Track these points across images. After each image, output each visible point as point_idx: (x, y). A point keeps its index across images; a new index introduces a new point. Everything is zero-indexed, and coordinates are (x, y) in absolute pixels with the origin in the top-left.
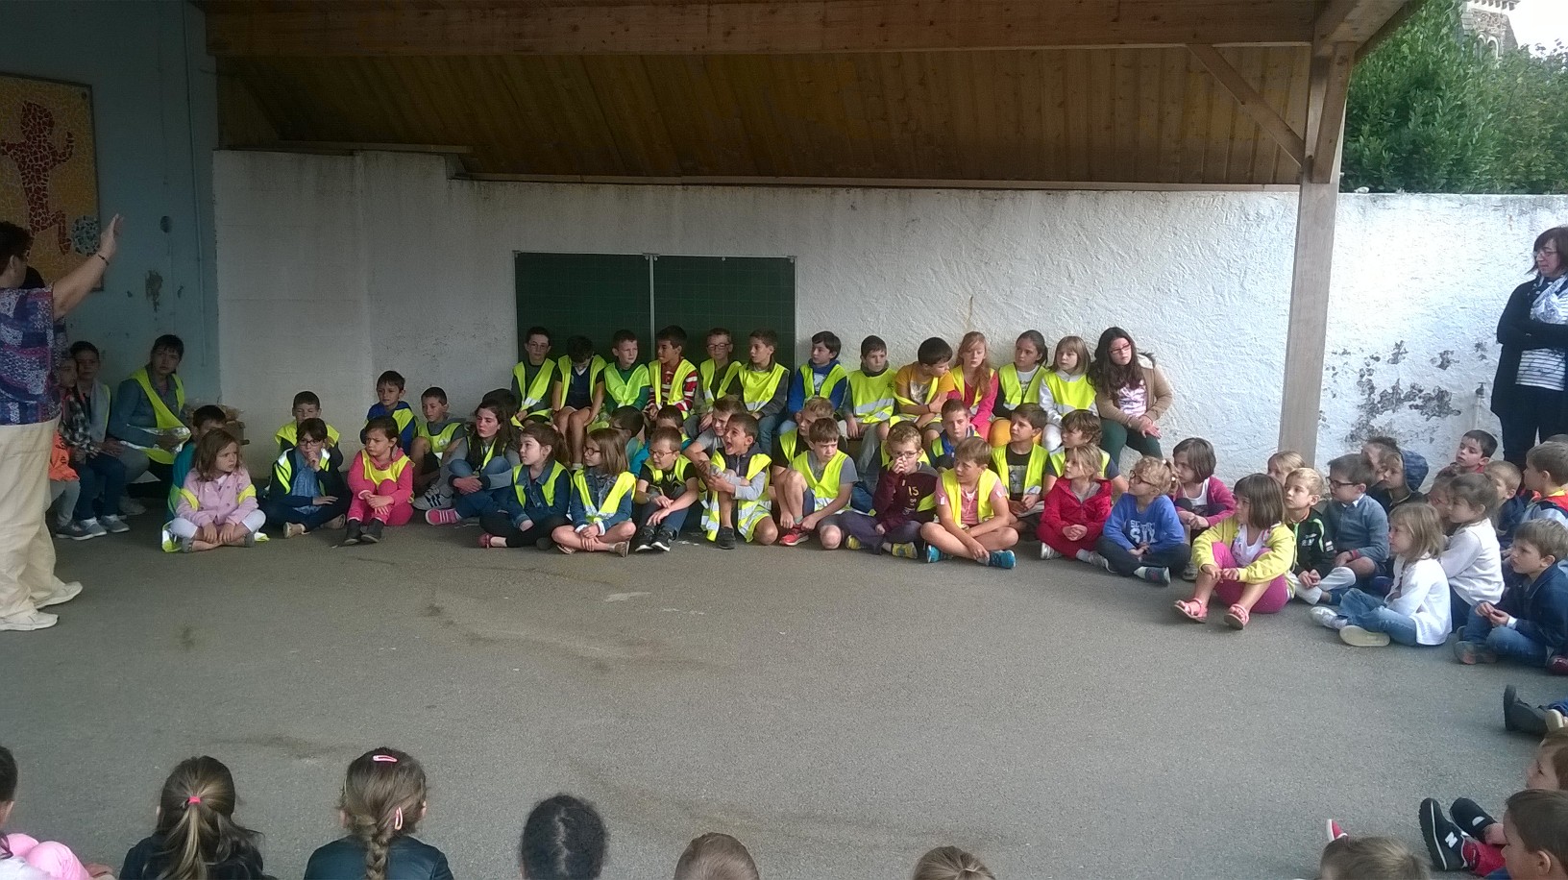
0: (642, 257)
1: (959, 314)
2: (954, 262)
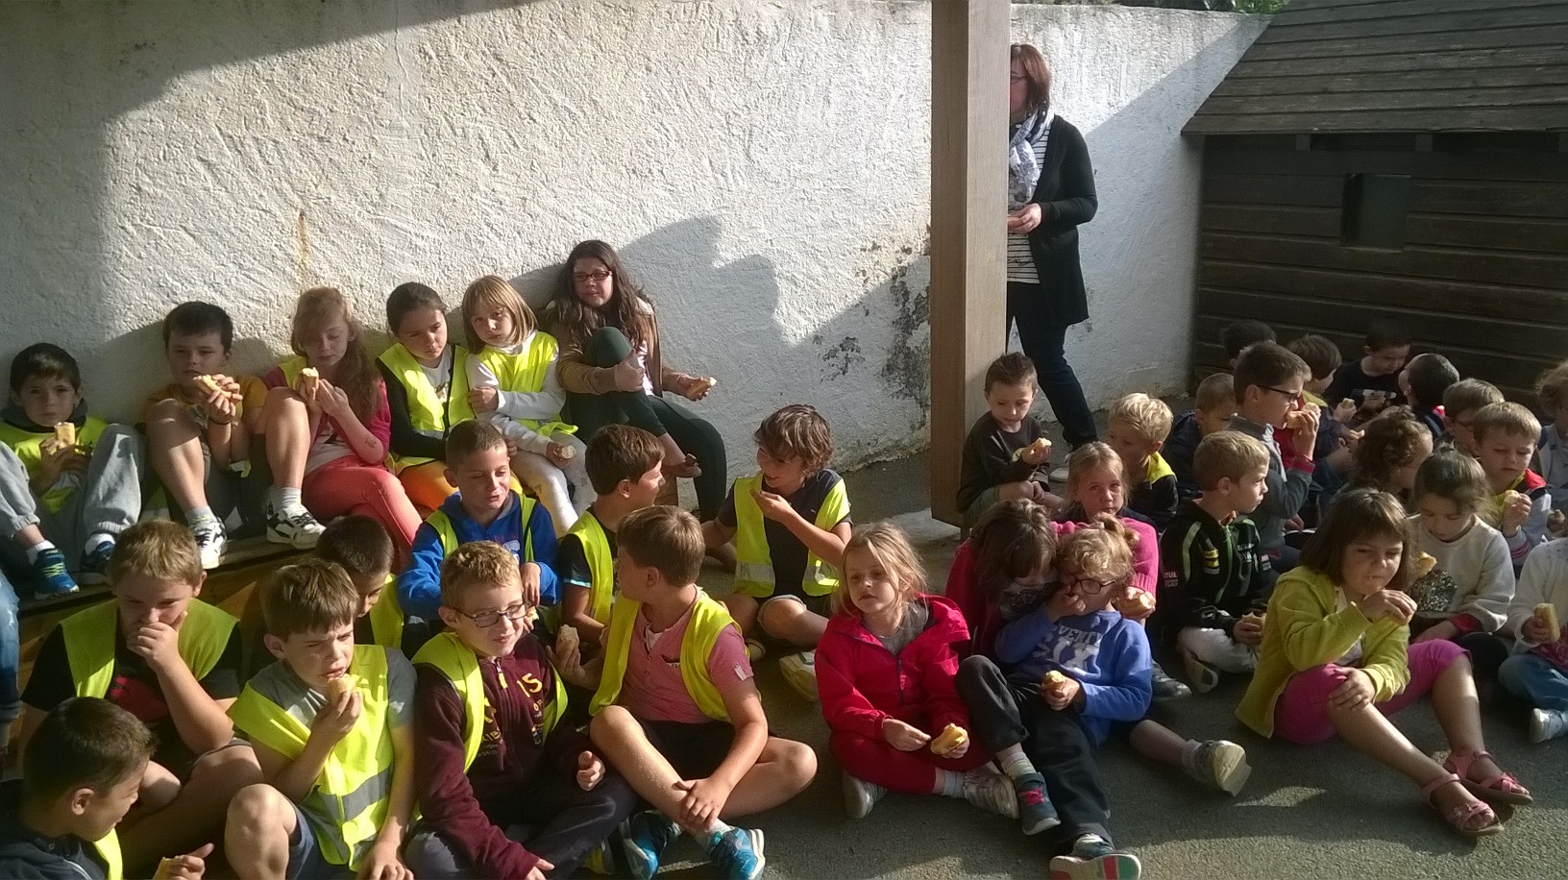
1: (279, 253)
2: (249, 141)
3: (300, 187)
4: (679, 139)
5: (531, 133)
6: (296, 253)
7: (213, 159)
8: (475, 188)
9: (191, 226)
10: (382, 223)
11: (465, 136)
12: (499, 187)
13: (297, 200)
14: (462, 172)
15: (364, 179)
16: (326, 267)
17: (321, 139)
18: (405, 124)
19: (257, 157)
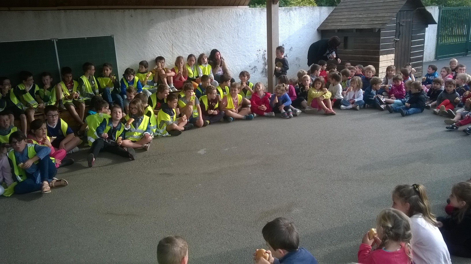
0: (51, 40)
1: (169, 50)
2: (166, 33)
3: (172, 40)
4: (227, 32)
5: (204, 31)
6: (171, 50)
7: (161, 36)
8: (196, 40)
9: (158, 46)
11: (195, 32)
12: (199, 40)
13: (172, 42)
14: (194, 38)
15: (181, 39)
16: (175, 52)
17: (175, 33)
18: (187, 31)
19: (167, 36)
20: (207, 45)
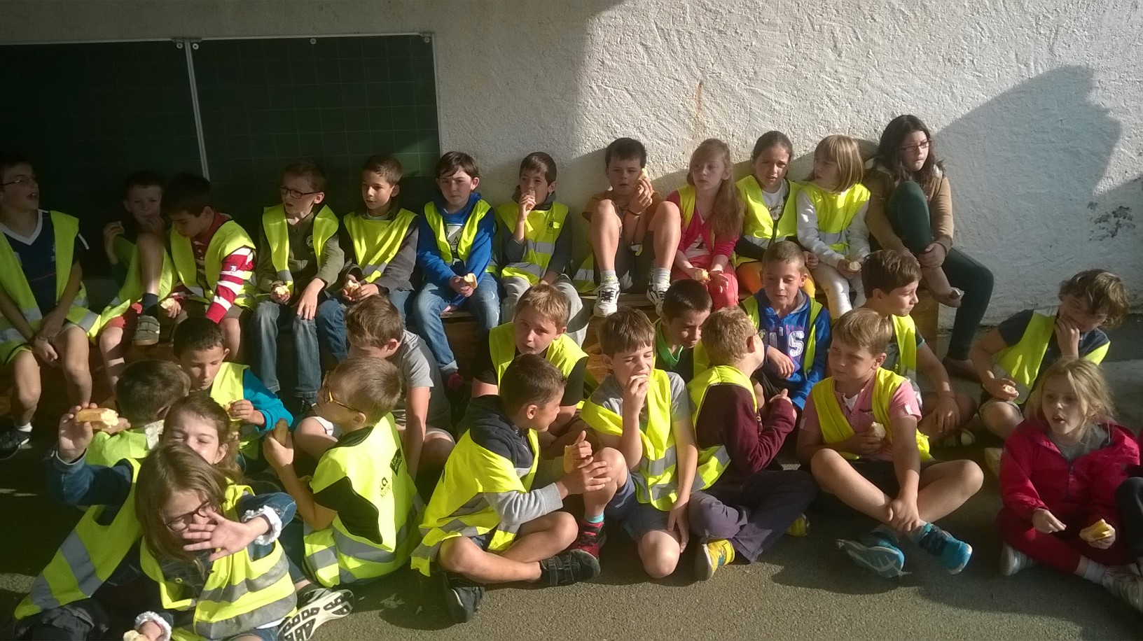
0: (170, 46)
1: (682, 110)
2: (673, 33)
3: (702, 65)
4: (992, 36)
5: (871, 29)
6: (694, 111)
7: (649, 44)
8: (822, 70)
9: (631, 88)
10: (753, 92)
11: (821, 31)
12: (840, 69)
13: (699, 73)
14: (814, 57)
15: (745, 61)
16: (711, 120)
17: (720, 32)
18: (779, 22)
19: (677, 43)
20: (876, 94)
